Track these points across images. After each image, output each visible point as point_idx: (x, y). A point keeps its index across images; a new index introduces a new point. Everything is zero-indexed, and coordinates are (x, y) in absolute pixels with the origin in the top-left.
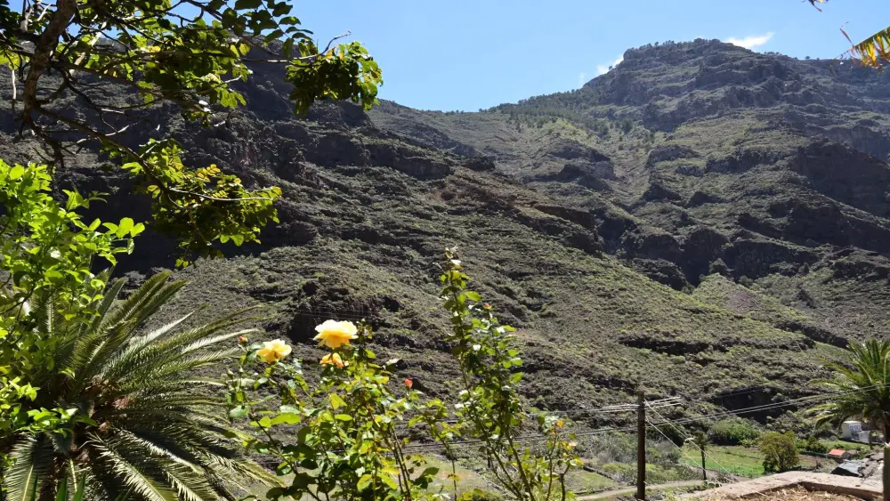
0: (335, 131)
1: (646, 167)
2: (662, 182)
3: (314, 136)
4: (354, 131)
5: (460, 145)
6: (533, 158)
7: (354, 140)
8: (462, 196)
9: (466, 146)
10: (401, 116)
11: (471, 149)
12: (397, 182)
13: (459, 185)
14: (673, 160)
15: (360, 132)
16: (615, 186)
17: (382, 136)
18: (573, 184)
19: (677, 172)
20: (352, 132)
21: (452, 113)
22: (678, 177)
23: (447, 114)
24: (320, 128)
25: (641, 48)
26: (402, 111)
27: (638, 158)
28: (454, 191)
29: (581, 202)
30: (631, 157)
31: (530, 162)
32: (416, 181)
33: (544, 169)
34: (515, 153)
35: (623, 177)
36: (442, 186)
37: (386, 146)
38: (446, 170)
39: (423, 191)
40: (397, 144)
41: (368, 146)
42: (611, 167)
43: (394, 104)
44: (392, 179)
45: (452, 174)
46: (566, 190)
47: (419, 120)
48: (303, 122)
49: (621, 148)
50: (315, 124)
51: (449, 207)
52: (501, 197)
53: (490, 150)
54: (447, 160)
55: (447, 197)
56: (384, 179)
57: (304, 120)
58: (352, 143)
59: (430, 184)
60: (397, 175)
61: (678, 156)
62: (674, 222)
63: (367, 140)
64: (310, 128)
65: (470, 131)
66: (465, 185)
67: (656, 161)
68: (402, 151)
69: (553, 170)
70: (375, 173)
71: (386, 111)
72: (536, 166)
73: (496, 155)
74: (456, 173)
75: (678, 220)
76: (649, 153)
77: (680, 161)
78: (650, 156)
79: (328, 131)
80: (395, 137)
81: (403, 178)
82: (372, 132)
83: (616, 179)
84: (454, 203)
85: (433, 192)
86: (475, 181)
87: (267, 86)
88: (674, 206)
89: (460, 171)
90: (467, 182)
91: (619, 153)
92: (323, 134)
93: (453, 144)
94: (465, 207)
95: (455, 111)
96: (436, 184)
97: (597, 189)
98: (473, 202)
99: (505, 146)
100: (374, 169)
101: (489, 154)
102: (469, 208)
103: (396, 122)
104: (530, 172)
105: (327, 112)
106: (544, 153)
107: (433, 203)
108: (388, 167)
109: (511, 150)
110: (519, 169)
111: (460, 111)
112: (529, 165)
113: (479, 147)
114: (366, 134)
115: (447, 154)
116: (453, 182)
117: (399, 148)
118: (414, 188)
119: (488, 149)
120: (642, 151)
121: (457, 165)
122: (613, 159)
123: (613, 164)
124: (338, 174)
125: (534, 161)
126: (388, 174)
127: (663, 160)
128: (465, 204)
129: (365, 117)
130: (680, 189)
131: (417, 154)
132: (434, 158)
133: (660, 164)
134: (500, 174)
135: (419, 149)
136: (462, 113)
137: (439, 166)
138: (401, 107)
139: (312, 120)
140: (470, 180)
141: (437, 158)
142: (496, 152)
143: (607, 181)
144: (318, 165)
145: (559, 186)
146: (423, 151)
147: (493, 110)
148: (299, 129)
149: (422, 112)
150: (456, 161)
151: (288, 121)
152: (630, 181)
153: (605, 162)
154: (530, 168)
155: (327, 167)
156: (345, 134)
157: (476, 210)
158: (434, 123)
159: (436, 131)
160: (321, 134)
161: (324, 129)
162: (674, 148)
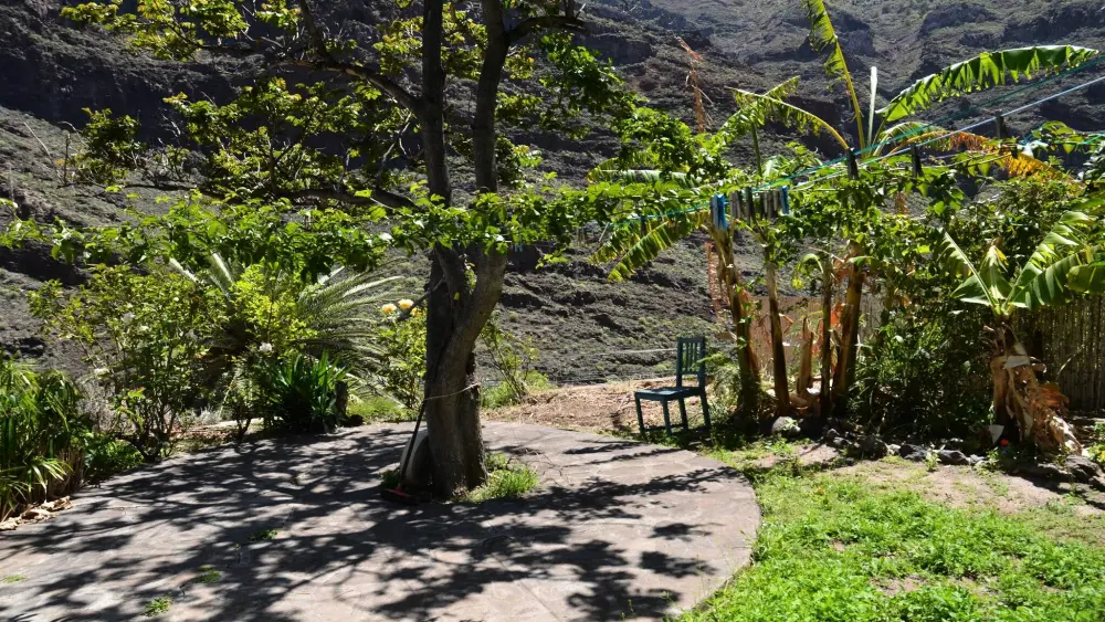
1: (919, 37)
2: (938, 58)
5: (666, 12)
6: (763, 28)
8: (666, 85)
9: (673, 16)
11: (681, 19)
13: (663, 70)
14: (958, 25)
18: (816, 64)
19: (961, 42)
22: (962, 50)
27: (908, 24)
28: (657, 78)
29: (825, 88)
30: (899, 23)
31: (760, 35)
33: (777, 45)
34: (740, 23)
35: (886, 53)
36: (641, 71)
38: (645, 50)
42: (869, 39)
45: (654, 55)
46: (807, 72)
49: (886, 11)
52: (717, 85)
53: (707, 19)
54: (647, 37)
55: (646, 87)
59: (625, 70)
61: (965, 19)
66: (669, 70)
67: (934, 28)
69: (789, 45)
72: (767, 39)
73: (713, 26)
74: (659, 54)
75: (956, 110)
76: (925, 16)
77: (967, 26)
78: (926, 21)
83: (874, 54)
84: (656, 94)
85: (629, 81)
86: (683, 65)
89: (664, 51)
90: (673, 66)
91: (883, 17)
93: (657, 12)
94: (669, 100)
96: (632, 69)
98: (679, 93)
99: (727, 14)
101: (705, 25)
102: (676, 101)
104: (758, 48)
106: (778, 21)
109: (735, 18)
110: (745, 45)
112: (757, 39)
113: (692, 15)
115: (648, 28)
116: (654, 66)
119: (703, 18)
120: (915, 13)
121: (661, 43)
122: (874, 27)
123: (873, 34)
125: (766, 33)
127: (943, 26)
128: (670, 96)
131: (607, 30)
132: (630, 35)
133: (938, 33)
134: (717, 54)
135: (611, 23)
137: (636, 45)
140: (677, 63)
141: (635, 35)
142: (713, 22)
143: (863, 58)
145: (798, 67)
146: (616, 24)
150: (659, 38)
152: (895, 56)
153: (862, 32)
154: (759, 42)
157: (684, 103)
162: (960, 9)
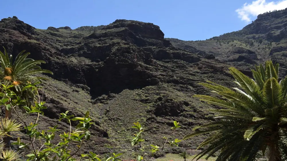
0: (161, 49)
1: (270, 55)
2: (276, 60)
3: (155, 51)
4: (167, 48)
5: (200, 51)
6: (226, 54)
7: (168, 51)
8: (205, 68)
9: (202, 52)
10: (180, 43)
11: (205, 52)
12: (183, 64)
13: (203, 64)
14: (280, 52)
15: (169, 49)
16: (258, 62)
17: (176, 50)
18: (242, 62)
19: (282, 56)
20: (167, 49)
21: (197, 41)
22: (283, 58)
23: (195, 41)
24: (156, 48)
25: (264, 14)
26: (180, 42)
27: (266, 52)
28: (202, 66)
29: (246, 68)
30: (263, 52)
31: (226, 56)
32: (189, 64)
33: (231, 58)
34: (220, 53)
35: (261, 59)
36: (198, 65)
37: (178, 53)
38: (198, 59)
39: (191, 67)
40: (181, 52)
41: (173, 53)
42: (256, 56)
43: (177, 40)
44: (181, 63)
45: (201, 61)
46: (240, 64)
47: (186, 44)
48: (151, 47)
49: (259, 49)
50: (155, 47)
51: (201, 72)
52: (219, 68)
53: (211, 52)
54: (198, 56)
55: (199, 68)
57: (151, 46)
59: (193, 64)
60: (182, 62)
61: (282, 50)
62: (283, 74)
63: (171, 51)
64: (154, 48)
65: (203, 47)
66: (205, 64)
67: (273, 53)
68: (183, 54)
69: (235, 58)
70: (175, 62)
71: (175, 42)
72: (228, 57)
73: (213, 54)
74: (202, 60)
75: (285, 73)
76: (270, 50)
77: (283, 52)
78: (271, 51)
79: (159, 49)
82: (173, 48)
83: (258, 60)
84: (202, 70)
85: (195, 67)
86: (208, 63)
88: (282, 68)
89: (203, 60)
90: (206, 63)
91: (258, 51)
92: (158, 50)
93: (198, 51)
94: (206, 71)
95: (198, 40)
96: (195, 64)
97: (251, 64)
98: (209, 70)
99: (216, 51)
100: (175, 60)
101: (211, 54)
102: (208, 72)
103: (179, 45)
104: (226, 59)
105: (159, 43)
106: (230, 52)
107: (195, 70)
108: (179, 59)
109: (218, 52)
110: (222, 58)
111: (199, 40)
112: (225, 57)
113: (207, 51)
114: (171, 49)
115: (198, 54)
116: (201, 63)
117: (182, 53)
118: (188, 66)
119: (210, 52)
120: (267, 49)
121: (202, 58)
122: (256, 53)
123: (257, 54)
124: (163, 63)
125: (227, 55)
126: (179, 62)
127: (276, 52)
128: (206, 70)
129: (170, 44)
130: (284, 62)
131: (188, 55)
133: (275, 54)
134: (217, 60)
135: (189, 53)
136: (200, 41)
137: (196, 58)
138: (180, 40)
139: (154, 46)
141: (195, 56)
143: (255, 61)
144: (157, 60)
145: (238, 63)
146: (190, 54)
147: (211, 39)
148: (150, 49)
149: (187, 41)
150: (202, 57)
151: (146, 47)
152: (264, 60)
153: (254, 54)
154: (226, 58)
155: (159, 60)
156: (165, 50)
157: (210, 72)
158: (191, 45)
159: (192, 47)
160: (157, 50)
161: (158, 48)
162: (280, 48)
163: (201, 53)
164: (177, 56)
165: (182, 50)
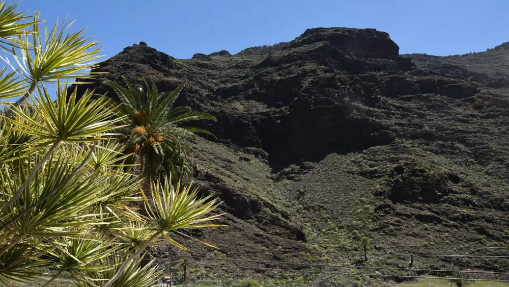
0: (395, 75)
3: (383, 80)
4: (406, 74)
5: (476, 74)
7: (408, 79)
8: (489, 106)
9: (480, 75)
10: (431, 62)
11: (485, 76)
12: (440, 101)
13: (485, 99)
15: (410, 74)
17: (426, 75)
20: (406, 75)
21: (467, 55)
23: (463, 56)
24: (385, 75)
26: (432, 59)
28: (482, 103)
32: (453, 100)
36: (473, 101)
37: (429, 80)
38: (473, 90)
39: (459, 106)
40: (436, 78)
41: (418, 82)
43: (425, 55)
44: (436, 100)
45: (479, 92)
47: (444, 62)
48: (375, 73)
50: (382, 73)
51: (480, 114)
53: (500, 75)
54: (473, 84)
55: (477, 108)
56: (432, 101)
57: (375, 71)
58: (407, 81)
59: (463, 101)
60: (439, 97)
63: (415, 78)
64: (379, 76)
65: (482, 65)
66: (489, 99)
68: (441, 82)
70: (425, 98)
71: (421, 60)
73: (505, 77)
74: (481, 91)
79: (391, 76)
80: (434, 74)
81: (444, 99)
82: (419, 73)
84: (484, 111)
85: (467, 106)
86: (497, 96)
87: (350, 55)
89: (483, 90)
90: (491, 96)
92: (389, 78)
93: (472, 74)
94: (493, 113)
95: (469, 53)
96: (468, 100)
98: (499, 109)
100: (424, 95)
101: (500, 77)
102: (496, 113)
103: (429, 66)
105: (389, 65)
107: (468, 112)
108: (432, 93)
111: (472, 53)
113: (490, 73)
114: (414, 75)
115: (472, 80)
116: (480, 97)
117: (438, 80)
118: (452, 104)
119: (498, 74)
121: (481, 86)
124: (400, 101)
126: (433, 97)
128: (493, 111)
129: (412, 64)
131: (451, 82)
132: (464, 84)
135: (452, 79)
136: (474, 53)
137: (468, 88)
138: (430, 56)
139: (380, 70)
140: (492, 95)
141: (466, 83)
142: (504, 75)
144: (387, 97)
146: (455, 80)
147: (498, 48)
148: (373, 78)
149: (445, 57)
150: (480, 84)
151: (365, 73)
155: (392, 97)
156: (401, 76)
157: (502, 114)
158: (455, 63)
159: (458, 68)
160: (387, 78)
161: (389, 75)
163: (477, 77)
164: (428, 87)
165: (436, 74)
